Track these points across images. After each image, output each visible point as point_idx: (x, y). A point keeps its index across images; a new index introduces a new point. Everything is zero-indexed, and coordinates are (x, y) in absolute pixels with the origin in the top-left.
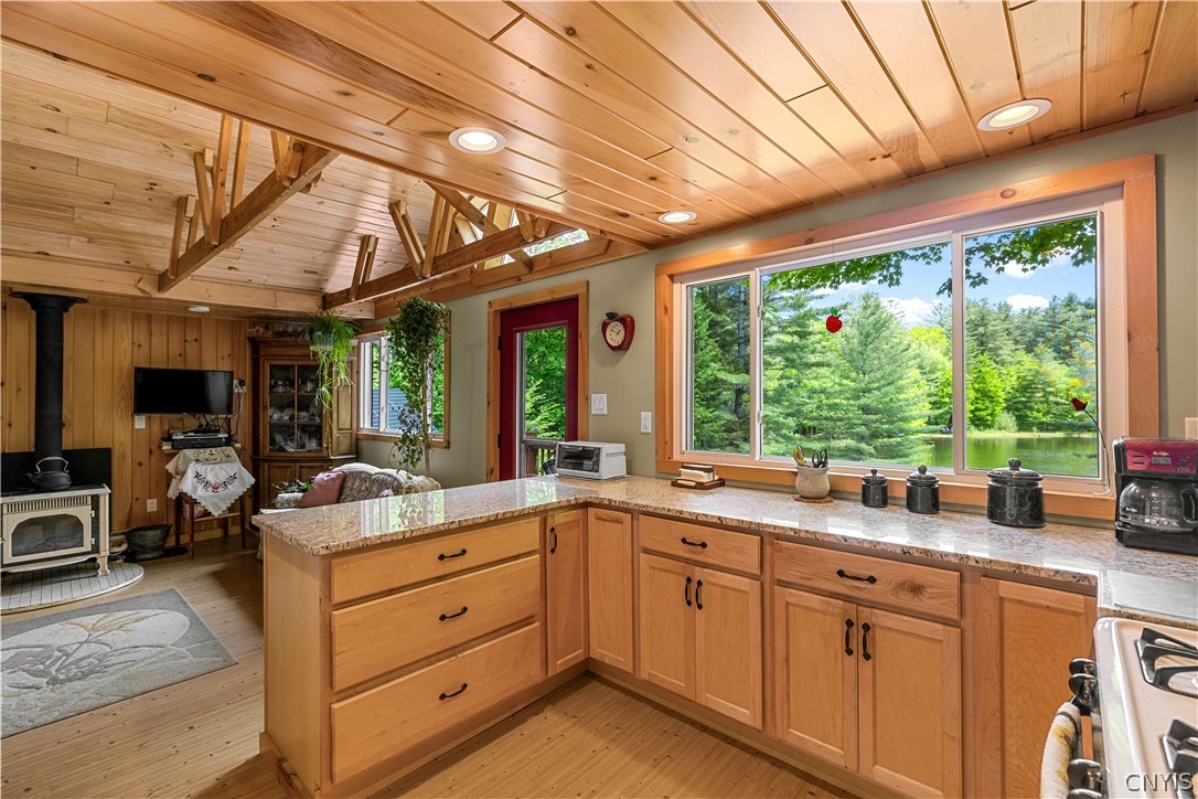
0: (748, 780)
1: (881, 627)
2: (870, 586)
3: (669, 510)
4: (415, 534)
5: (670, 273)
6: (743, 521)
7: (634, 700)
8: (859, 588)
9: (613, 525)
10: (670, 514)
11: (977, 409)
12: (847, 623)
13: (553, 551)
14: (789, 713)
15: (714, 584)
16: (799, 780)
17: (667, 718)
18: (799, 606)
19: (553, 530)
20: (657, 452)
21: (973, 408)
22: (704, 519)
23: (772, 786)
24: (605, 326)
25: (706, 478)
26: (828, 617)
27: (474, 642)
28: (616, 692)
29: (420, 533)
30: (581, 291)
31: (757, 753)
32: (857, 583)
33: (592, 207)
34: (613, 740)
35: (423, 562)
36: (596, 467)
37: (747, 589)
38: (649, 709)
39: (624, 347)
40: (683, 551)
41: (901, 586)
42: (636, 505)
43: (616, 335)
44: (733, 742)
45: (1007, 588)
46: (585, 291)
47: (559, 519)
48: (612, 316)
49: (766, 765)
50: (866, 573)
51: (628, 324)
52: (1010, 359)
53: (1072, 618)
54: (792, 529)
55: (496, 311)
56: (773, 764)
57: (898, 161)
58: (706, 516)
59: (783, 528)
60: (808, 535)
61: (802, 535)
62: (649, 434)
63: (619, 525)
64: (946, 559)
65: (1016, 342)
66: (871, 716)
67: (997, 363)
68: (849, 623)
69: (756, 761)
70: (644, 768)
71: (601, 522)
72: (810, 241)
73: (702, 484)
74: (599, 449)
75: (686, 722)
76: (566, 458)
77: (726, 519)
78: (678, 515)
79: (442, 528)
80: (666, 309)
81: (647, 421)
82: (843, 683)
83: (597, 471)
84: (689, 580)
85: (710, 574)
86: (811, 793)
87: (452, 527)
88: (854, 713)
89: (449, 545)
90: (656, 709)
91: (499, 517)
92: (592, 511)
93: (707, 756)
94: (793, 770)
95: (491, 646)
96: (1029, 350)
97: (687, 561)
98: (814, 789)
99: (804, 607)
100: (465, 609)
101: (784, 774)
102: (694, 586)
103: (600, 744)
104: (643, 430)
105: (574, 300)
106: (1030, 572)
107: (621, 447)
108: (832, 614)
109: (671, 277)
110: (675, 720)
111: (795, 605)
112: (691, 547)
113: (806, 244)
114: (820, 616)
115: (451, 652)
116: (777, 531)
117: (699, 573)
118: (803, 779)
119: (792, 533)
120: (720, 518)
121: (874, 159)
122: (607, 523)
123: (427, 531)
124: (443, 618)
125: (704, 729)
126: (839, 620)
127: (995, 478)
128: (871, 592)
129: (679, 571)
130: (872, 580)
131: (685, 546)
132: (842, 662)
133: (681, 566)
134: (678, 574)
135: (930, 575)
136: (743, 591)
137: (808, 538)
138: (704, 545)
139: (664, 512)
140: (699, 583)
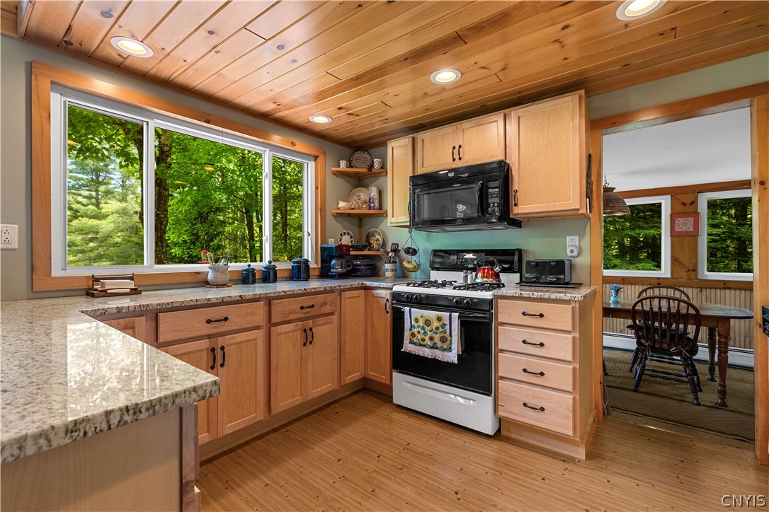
1: (316, 326)
2: (312, 309)
3: (197, 300)
5: (52, 79)
6: (256, 294)
8: (308, 312)
15: (232, 345)
18: (283, 333)
20: (32, 270)
22: (229, 299)
26: (296, 333)
32: (308, 310)
37: (256, 337)
40: (208, 329)
41: (321, 306)
45: (347, 293)
50: (311, 304)
58: (231, 297)
61: (288, 293)
64: (336, 288)
68: (305, 331)
72: (208, 121)
77: (244, 296)
78: (205, 302)
81: (10, 235)
84: (214, 350)
85: (230, 339)
97: (211, 335)
99: (285, 333)
102: (219, 354)
108: (297, 330)
111: (281, 334)
112: (213, 324)
113: (206, 122)
114: (292, 334)
116: (276, 295)
117: (221, 341)
119: (283, 294)
120: (240, 296)
121: (275, 103)
126: (299, 331)
127: (294, 263)
128: (313, 312)
129: (203, 347)
130: (313, 306)
131: (209, 325)
132: (301, 351)
133: (204, 342)
134: (202, 350)
135: (330, 297)
136: (252, 340)
137: (290, 294)
138: (226, 319)
139: (192, 303)
140: (223, 348)
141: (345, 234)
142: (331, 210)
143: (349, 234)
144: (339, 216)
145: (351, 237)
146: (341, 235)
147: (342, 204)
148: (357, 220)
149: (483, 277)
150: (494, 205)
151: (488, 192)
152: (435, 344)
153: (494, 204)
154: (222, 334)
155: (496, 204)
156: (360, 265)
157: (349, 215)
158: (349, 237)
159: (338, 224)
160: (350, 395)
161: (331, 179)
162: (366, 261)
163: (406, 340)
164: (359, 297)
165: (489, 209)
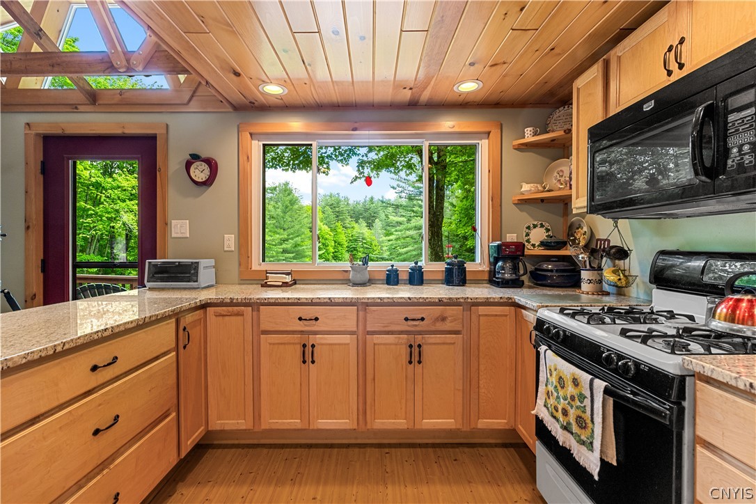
0: (353, 463)
1: (426, 344)
2: (422, 323)
3: (288, 299)
4: (67, 347)
5: (252, 131)
6: (346, 298)
7: (251, 450)
8: (416, 325)
9: (233, 318)
10: (290, 301)
11: (335, 252)
12: (409, 346)
13: (185, 347)
14: (375, 411)
15: (323, 344)
16: (377, 449)
17: (282, 451)
18: (381, 344)
19: (185, 329)
20: (240, 265)
21: (333, 251)
22: (318, 301)
23: (367, 460)
24: (188, 165)
25: (288, 279)
26: (398, 346)
27: (123, 449)
28: (233, 450)
29: (72, 345)
30: (159, 131)
31: (348, 446)
32: (415, 323)
33: (217, 57)
34: (253, 483)
35: (74, 376)
36: (195, 278)
37: (348, 341)
38: (265, 451)
39: (208, 183)
40: (300, 326)
41: (437, 319)
42: (259, 299)
43: (199, 172)
44: (331, 446)
45: (482, 309)
46: (165, 132)
47: (188, 319)
48: (195, 157)
49: (357, 450)
50: (420, 316)
51: (212, 165)
52: (349, 226)
53: (504, 318)
54: (379, 298)
55: (38, 135)
56: (360, 448)
57: (412, 94)
58: (319, 298)
59: (373, 298)
60: (389, 300)
61: (385, 301)
62: (232, 251)
63: (240, 318)
64: (459, 300)
65: (351, 217)
66: (421, 394)
67: (343, 227)
68: (411, 346)
69: (350, 451)
70: (287, 489)
71: (221, 318)
72: (355, 129)
73: (287, 283)
74: (198, 263)
75: (296, 448)
76: (156, 273)
77: (334, 298)
78: (296, 301)
79: (96, 337)
80: (248, 157)
81: (230, 241)
82: (406, 381)
83: (197, 281)
84: (304, 346)
85: (321, 338)
86: (387, 453)
87: (106, 334)
88: (412, 396)
89: (99, 355)
90: (271, 448)
91: (147, 320)
92: (210, 310)
93: (322, 461)
94: (372, 445)
95: (139, 447)
96: (357, 222)
97: (302, 332)
98: (387, 450)
99: (384, 344)
100: (117, 418)
101: (369, 450)
102: (309, 350)
103: (244, 490)
104: (226, 249)
105: (153, 138)
106: (492, 300)
107: (212, 262)
108: (401, 344)
109: (251, 134)
110: (288, 450)
111: (379, 344)
112: (305, 322)
113: (353, 130)
114: (393, 347)
115: (101, 467)
116: (370, 301)
117: (313, 339)
118: (378, 448)
119: (379, 301)
120: (330, 298)
121: (405, 88)
122: (227, 318)
123: (80, 342)
124: (96, 432)
125: (310, 446)
126: (404, 346)
127: (448, 264)
128: (422, 326)
129: (296, 341)
130: (423, 319)
131: (301, 322)
132: (406, 369)
133: (297, 337)
134: (295, 344)
135: (450, 311)
136: (345, 344)
137: (388, 302)
138: (317, 319)
139: (284, 301)
140: (313, 346)
141: (535, 226)
142: (509, 197)
143: (542, 226)
144: (524, 203)
145: (548, 230)
146: (528, 228)
147: (526, 187)
148: (561, 206)
149: (731, 318)
150: (740, 150)
151: (726, 123)
152: (569, 423)
153: (740, 147)
154: (316, 333)
155: (746, 148)
156: (551, 271)
157: (542, 200)
158: (543, 230)
159: (525, 213)
160: (496, 445)
161: (510, 157)
162: (562, 265)
163: (541, 399)
164: (506, 316)
165: (730, 162)
